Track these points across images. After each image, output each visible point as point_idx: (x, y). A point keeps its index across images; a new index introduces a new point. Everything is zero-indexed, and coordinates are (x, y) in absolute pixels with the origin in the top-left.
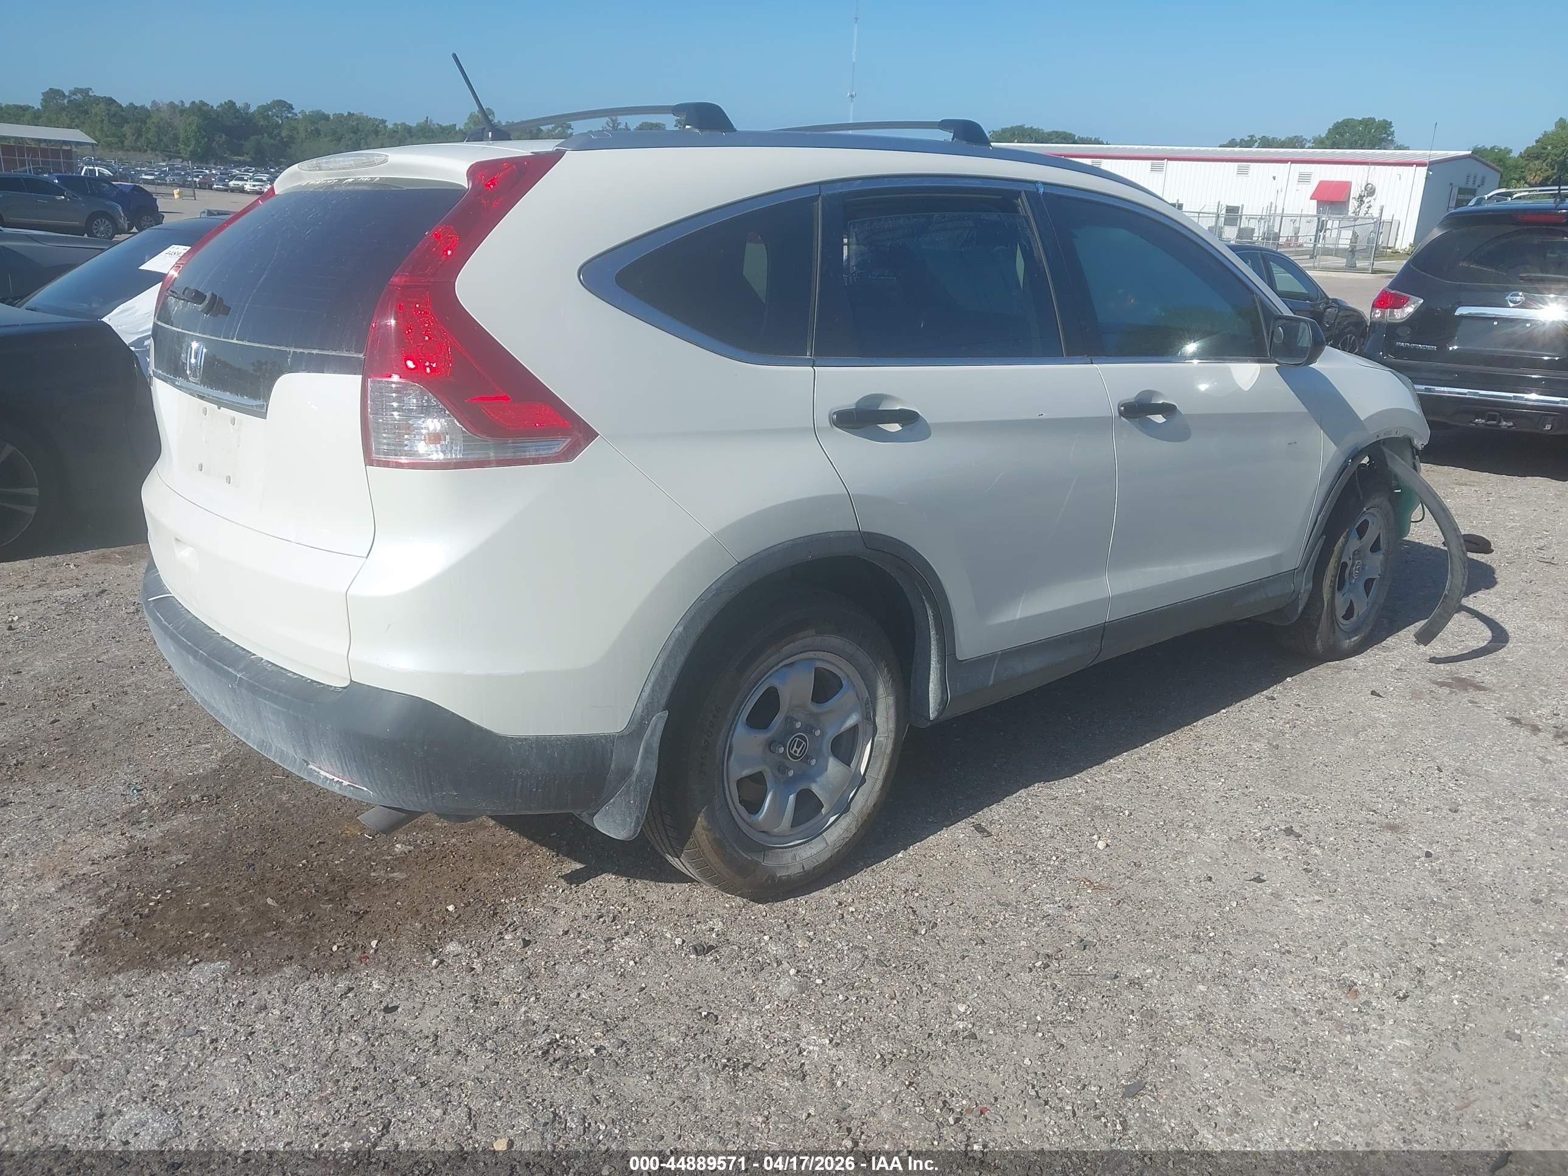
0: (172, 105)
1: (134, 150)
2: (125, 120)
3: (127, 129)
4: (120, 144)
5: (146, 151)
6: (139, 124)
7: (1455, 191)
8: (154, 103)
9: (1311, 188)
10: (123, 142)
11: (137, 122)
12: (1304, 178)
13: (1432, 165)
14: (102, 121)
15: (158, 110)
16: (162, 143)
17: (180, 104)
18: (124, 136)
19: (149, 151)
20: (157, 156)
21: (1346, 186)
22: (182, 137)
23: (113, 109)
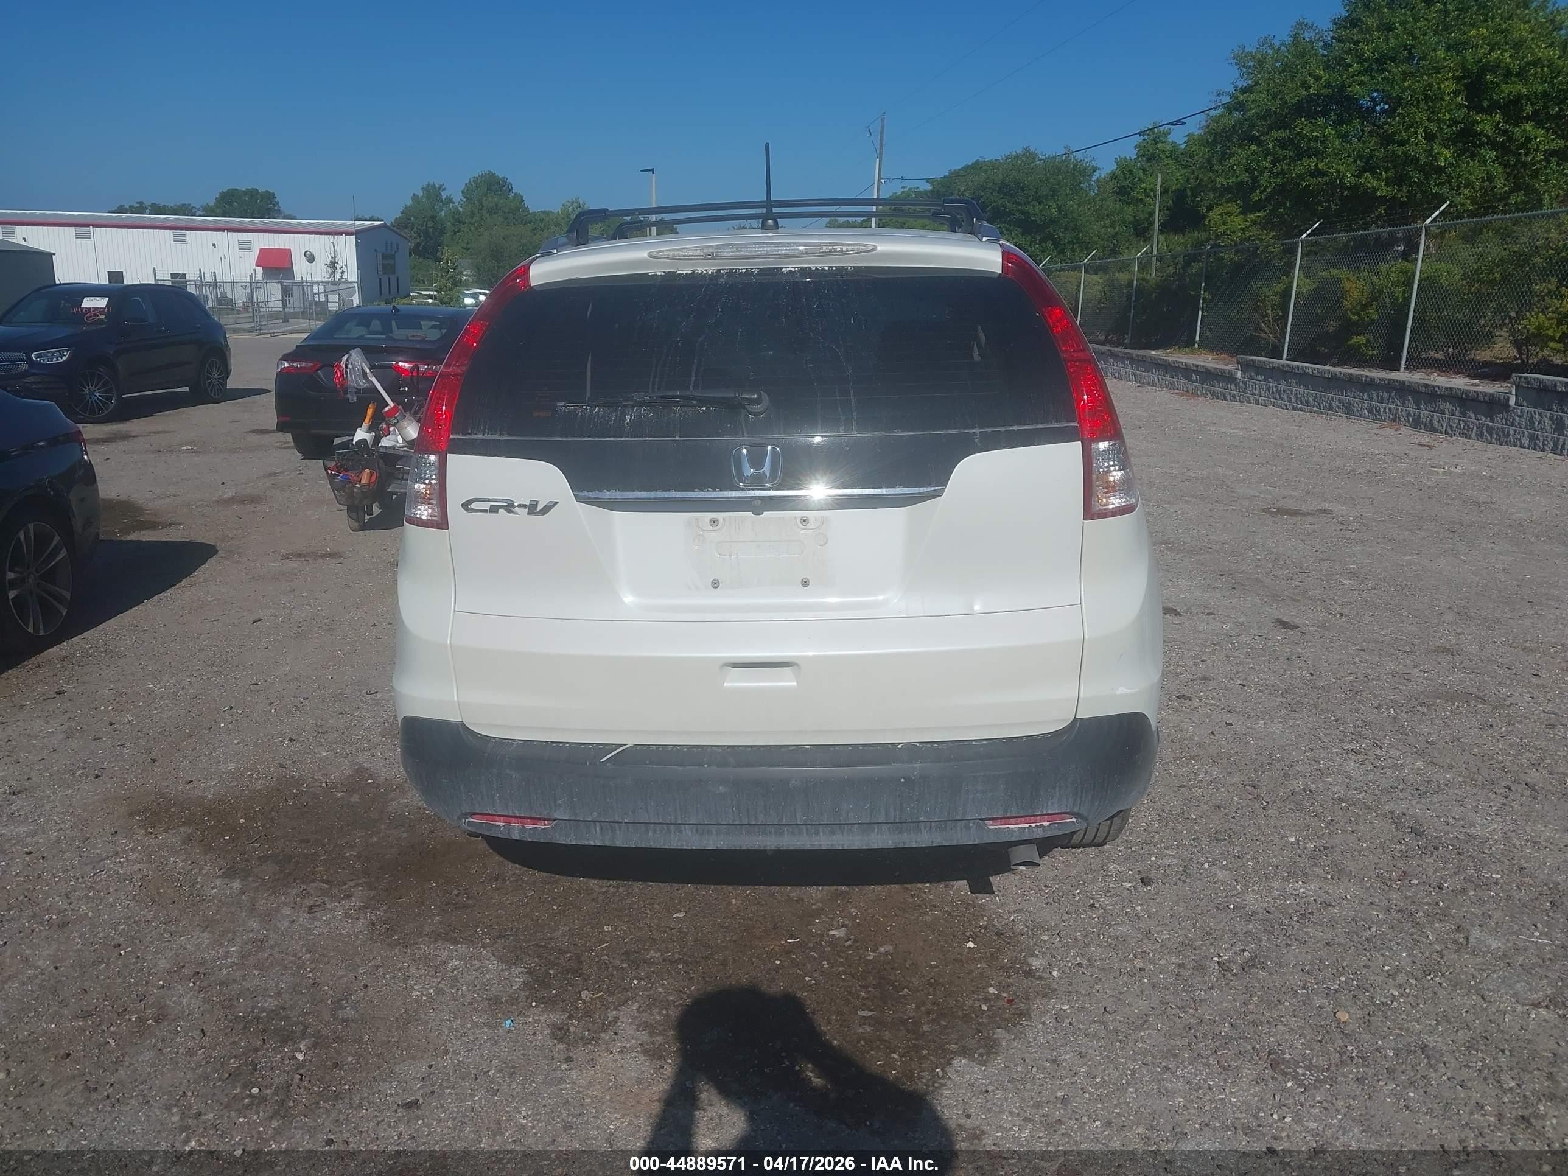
7: (380, 256)
9: (254, 255)
12: (245, 246)
13: (359, 234)
21: (286, 254)
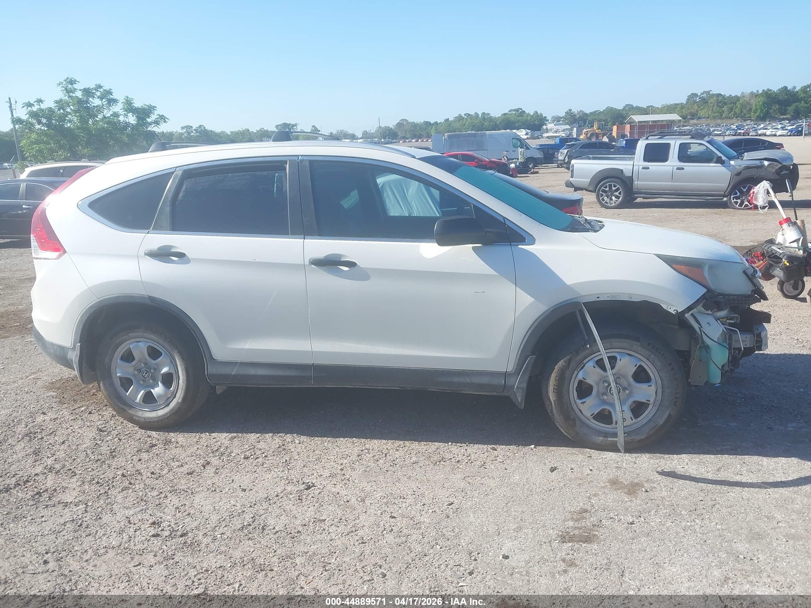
0: (752, 93)
1: (727, 119)
2: (725, 104)
3: (725, 108)
4: (720, 116)
5: (733, 118)
6: (732, 105)
8: (742, 93)
10: (721, 115)
11: (731, 104)
14: (713, 106)
15: (744, 96)
16: (742, 113)
17: (756, 92)
18: (723, 112)
19: (734, 118)
20: (738, 120)
22: (754, 108)
23: (720, 98)
